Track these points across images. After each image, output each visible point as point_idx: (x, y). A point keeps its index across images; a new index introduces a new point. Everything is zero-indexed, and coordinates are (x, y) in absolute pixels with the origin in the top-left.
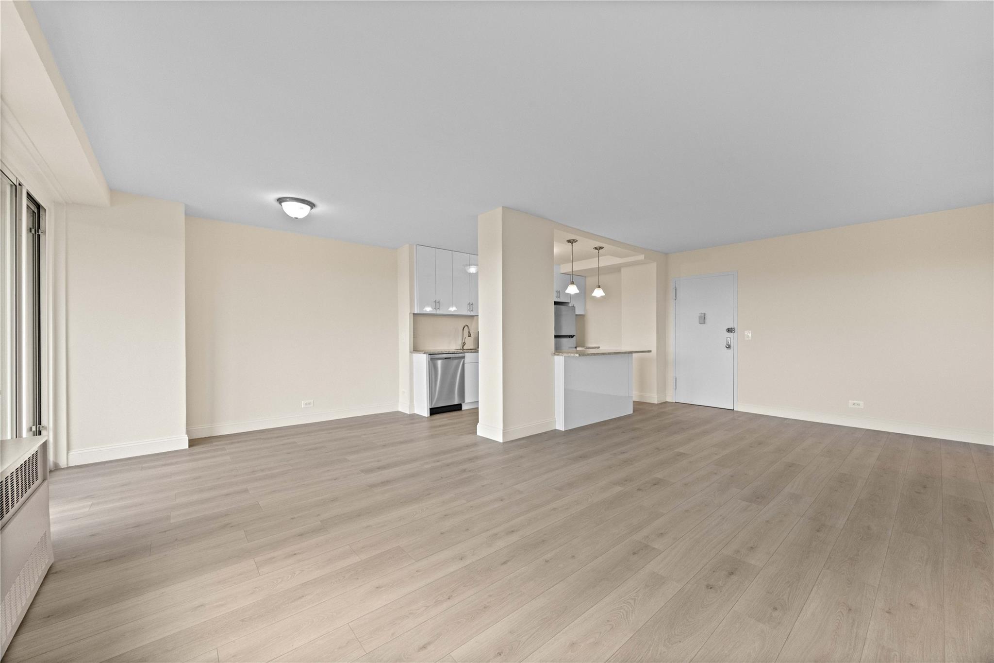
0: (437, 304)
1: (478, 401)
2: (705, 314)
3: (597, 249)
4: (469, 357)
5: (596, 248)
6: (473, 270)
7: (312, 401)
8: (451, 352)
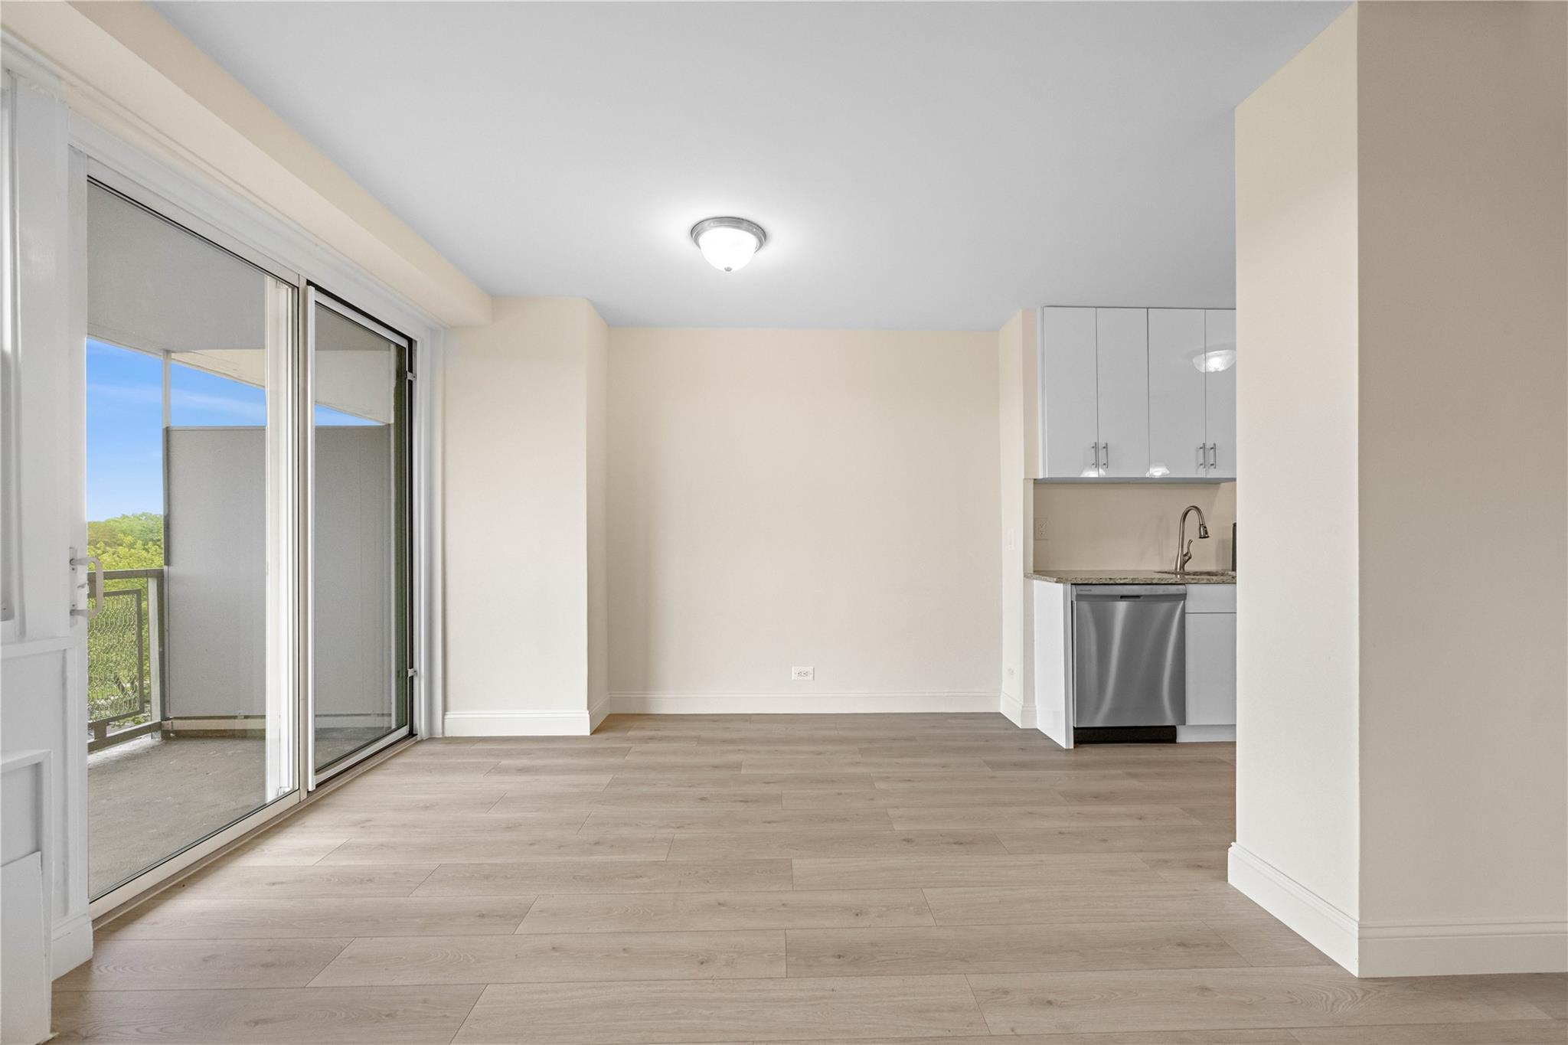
0: (1102, 453)
1: (1235, 725)
4: (1199, 596)
6: (1216, 363)
7: (810, 669)
8: (1141, 577)
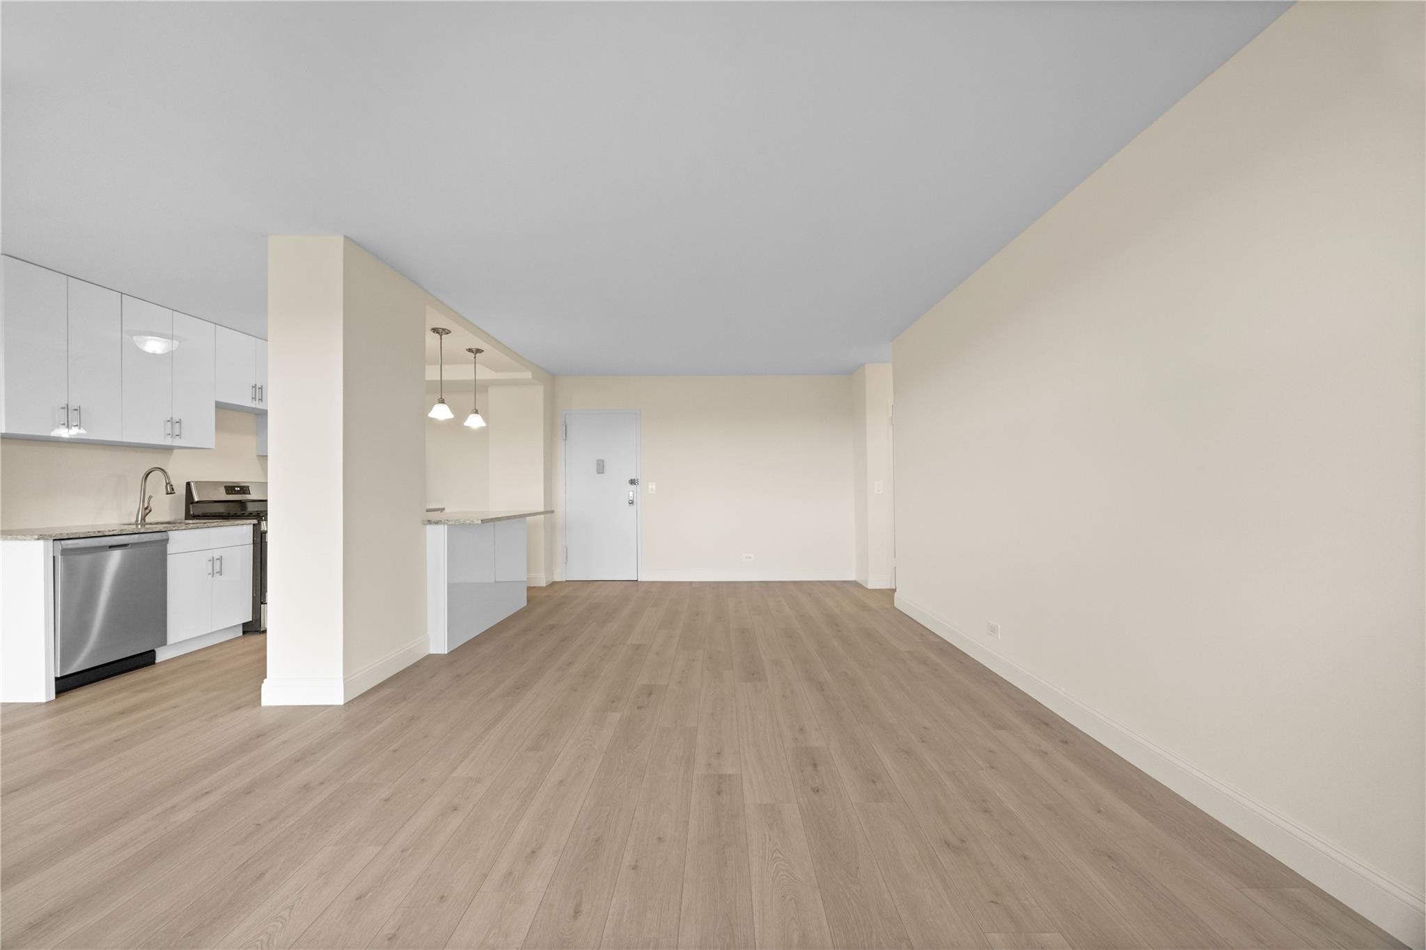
0: (72, 415)
2: (603, 461)
3: (473, 352)
5: (470, 350)
